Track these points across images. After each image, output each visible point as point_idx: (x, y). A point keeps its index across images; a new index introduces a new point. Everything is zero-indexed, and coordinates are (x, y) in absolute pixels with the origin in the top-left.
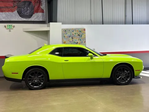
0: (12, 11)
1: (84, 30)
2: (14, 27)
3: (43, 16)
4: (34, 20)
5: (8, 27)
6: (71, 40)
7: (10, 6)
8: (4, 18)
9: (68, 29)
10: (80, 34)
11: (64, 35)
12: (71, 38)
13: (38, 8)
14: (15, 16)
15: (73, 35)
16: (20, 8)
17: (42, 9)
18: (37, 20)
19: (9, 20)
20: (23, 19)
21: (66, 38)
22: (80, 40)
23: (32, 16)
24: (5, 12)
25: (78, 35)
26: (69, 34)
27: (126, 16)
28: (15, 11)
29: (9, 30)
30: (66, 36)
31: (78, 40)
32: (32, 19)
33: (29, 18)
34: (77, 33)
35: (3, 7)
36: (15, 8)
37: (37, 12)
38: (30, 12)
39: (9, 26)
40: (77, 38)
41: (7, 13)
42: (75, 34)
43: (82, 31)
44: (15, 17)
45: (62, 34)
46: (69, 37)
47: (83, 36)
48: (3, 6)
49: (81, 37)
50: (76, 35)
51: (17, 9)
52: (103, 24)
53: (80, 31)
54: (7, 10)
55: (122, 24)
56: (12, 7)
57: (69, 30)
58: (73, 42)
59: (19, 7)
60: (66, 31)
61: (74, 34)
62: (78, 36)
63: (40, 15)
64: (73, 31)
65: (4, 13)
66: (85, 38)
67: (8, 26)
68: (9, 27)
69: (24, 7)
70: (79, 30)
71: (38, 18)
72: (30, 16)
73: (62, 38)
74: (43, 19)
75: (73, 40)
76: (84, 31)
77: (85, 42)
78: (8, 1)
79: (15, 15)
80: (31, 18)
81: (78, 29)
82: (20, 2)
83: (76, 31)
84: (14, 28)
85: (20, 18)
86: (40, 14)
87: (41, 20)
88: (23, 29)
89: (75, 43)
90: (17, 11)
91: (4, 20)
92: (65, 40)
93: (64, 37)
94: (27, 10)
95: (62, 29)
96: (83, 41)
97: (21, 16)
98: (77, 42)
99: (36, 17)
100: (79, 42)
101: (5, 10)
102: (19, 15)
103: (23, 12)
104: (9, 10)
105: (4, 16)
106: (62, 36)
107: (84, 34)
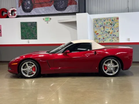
0: (50, 5)
1: (118, 18)
2: (50, 19)
4: (68, 12)
6: (103, 29)
7: (48, 1)
8: (43, 12)
10: (112, 23)
11: (95, 25)
15: (105, 24)
18: (70, 12)
19: (47, 14)
20: (58, 12)
22: (112, 29)
23: (66, 9)
25: (110, 24)
26: (100, 23)
28: (52, 5)
29: (46, 22)
30: (97, 25)
31: (111, 29)
36: (52, 2)
37: (71, 4)
38: (65, 5)
39: (47, 18)
40: (109, 28)
41: (46, 7)
42: (107, 23)
44: (52, 11)
46: (101, 26)
47: (116, 25)
48: (43, 2)
49: (114, 26)
50: (109, 24)
53: (113, 20)
56: (50, 2)
57: (100, 20)
58: (104, 31)
59: (55, 2)
60: (97, 20)
61: (106, 24)
64: (105, 21)
65: (43, 7)
66: (118, 27)
68: (46, 20)
69: (60, 1)
70: (112, 19)
71: (72, 10)
73: (94, 28)
75: (104, 30)
76: (118, 20)
77: (117, 31)
79: (52, 8)
81: (110, 18)
83: (108, 20)
84: (51, 20)
85: (56, 11)
86: (73, 6)
87: (74, 11)
88: (58, 20)
89: (107, 32)
90: (54, 5)
91: (43, 13)
92: (96, 30)
93: (95, 26)
94: (62, 3)
95: (94, 19)
96: (115, 30)
97: (57, 9)
98: (109, 32)
99: (69, 9)
100: (111, 31)
101: (44, 5)
102: (56, 9)
103: (58, 6)
104: (47, 4)
105: (44, 10)
106: (94, 26)
107: (117, 23)
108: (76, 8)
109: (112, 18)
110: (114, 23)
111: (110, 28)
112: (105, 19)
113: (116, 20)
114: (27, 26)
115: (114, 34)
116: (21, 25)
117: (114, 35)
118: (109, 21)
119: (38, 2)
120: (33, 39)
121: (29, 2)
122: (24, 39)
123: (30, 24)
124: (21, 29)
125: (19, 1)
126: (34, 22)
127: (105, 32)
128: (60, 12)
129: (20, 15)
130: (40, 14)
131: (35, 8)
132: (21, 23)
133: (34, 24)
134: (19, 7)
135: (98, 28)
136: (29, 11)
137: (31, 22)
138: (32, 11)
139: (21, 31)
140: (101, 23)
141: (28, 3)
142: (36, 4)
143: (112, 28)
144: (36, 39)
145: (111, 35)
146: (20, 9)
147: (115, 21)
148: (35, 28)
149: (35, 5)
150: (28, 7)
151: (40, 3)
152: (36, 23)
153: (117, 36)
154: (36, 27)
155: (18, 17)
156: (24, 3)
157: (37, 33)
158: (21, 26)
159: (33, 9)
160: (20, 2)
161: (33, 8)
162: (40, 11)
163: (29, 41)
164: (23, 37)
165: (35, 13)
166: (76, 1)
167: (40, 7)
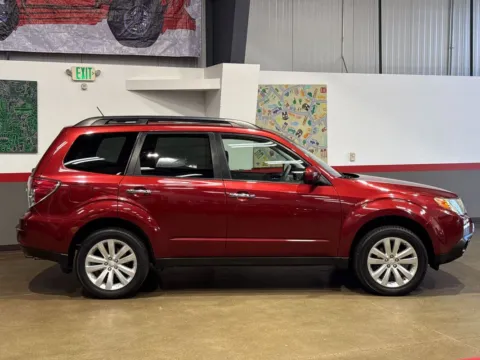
0: (92, 21)
1: (324, 90)
2: (97, 74)
3: (192, 40)
5: (78, 73)
6: (281, 122)
7: (86, 3)
8: (65, 44)
9: (271, 86)
10: (309, 104)
12: (279, 116)
13: (176, 13)
14: (100, 38)
15: (288, 105)
16: (117, 10)
17: (190, 18)
19: (81, 52)
20: (125, 48)
21: (266, 114)
22: (310, 123)
23: (157, 41)
24: (68, 22)
25: (304, 106)
26: (274, 102)
27: (449, 48)
28: (100, 20)
29: (80, 84)
30: (265, 107)
31: (304, 123)
32: (156, 50)
33: (145, 46)
34: (300, 101)
35: (59, 7)
36: (103, 10)
37: (173, 26)
38: (151, 26)
39: (83, 69)
40: (299, 118)
41: (76, 26)
42: (295, 102)
43: (315, 93)
44: (100, 41)
46: (275, 112)
47: (319, 111)
48: (62, 3)
49: (313, 112)
50: (298, 106)
51: (108, 15)
52: (381, 72)
53: (310, 94)
54: (75, 15)
55: (438, 74)
56: (93, 7)
57: (276, 89)
58: (286, 130)
59: (114, 9)
60: (264, 91)
61: (291, 103)
62: (304, 111)
63: (183, 37)
64: (287, 94)
65: (63, 25)
66: (324, 118)
67: (80, 70)
68: (80, 76)
69: (132, 10)
70: (308, 91)
71: (177, 45)
72: (151, 39)
74: (191, 49)
75: (286, 124)
76: (324, 94)
77: (323, 130)
79: (100, 34)
80: (151, 47)
81: (304, 86)
83: (297, 92)
84: (98, 79)
85: (118, 44)
86: (182, 34)
88: (128, 82)
89: (293, 131)
90: (109, 23)
91: (63, 50)
92: (260, 124)
93: (259, 111)
94: (141, 19)
96: (317, 126)
97: (119, 39)
98: (301, 131)
99: (167, 43)
100: (305, 128)
102: (115, 36)
103: (126, 26)
104: (81, 16)
105: (64, 35)
107: (322, 105)
108: (192, 43)
109: (309, 86)
110: (312, 102)
111: (302, 120)
112: (288, 90)
113: (319, 92)
115: (315, 137)
117: (313, 142)
118: (300, 96)
120: (17, 150)
123: (6, 89)
126: (24, 82)
127: (289, 130)
128: (132, 51)
130: (51, 51)
133: (27, 92)
135: (267, 118)
137: (13, 82)
138: (14, 34)
140: (277, 100)
142: (34, 10)
143: (309, 119)
144: (35, 150)
145: (304, 142)
147: (317, 98)
148: (29, 106)
149: (29, 10)
151: (51, 7)
152: (34, 85)
153: (321, 144)
154: (34, 101)
157: (36, 128)
159: (19, 28)
161: (17, 24)
162: (51, 37)
165: (28, 44)
166: (193, 17)
167: (50, 22)
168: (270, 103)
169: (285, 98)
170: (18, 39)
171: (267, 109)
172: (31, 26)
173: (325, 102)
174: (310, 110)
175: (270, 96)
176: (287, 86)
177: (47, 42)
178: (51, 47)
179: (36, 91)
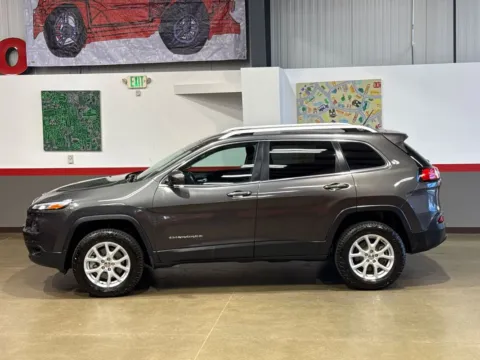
0: (146, 34)
1: (378, 84)
2: (149, 81)
3: (237, 41)
4: (209, 59)
5: (132, 81)
6: (328, 120)
7: (140, 19)
8: (123, 56)
9: (317, 84)
10: (360, 100)
11: (302, 104)
12: (326, 114)
13: (222, 19)
14: (153, 48)
15: (335, 102)
16: (168, 22)
17: (235, 23)
18: (217, 57)
19: (137, 62)
20: (176, 56)
21: (312, 113)
22: (361, 119)
23: (204, 47)
24: (126, 37)
25: (354, 103)
26: (320, 99)
28: (152, 32)
29: (134, 91)
30: (311, 105)
31: (354, 120)
33: (193, 53)
34: (350, 98)
35: (119, 24)
36: (153, 24)
37: (219, 30)
38: (198, 34)
39: (136, 78)
40: (349, 115)
41: (132, 40)
42: (343, 99)
43: (368, 88)
44: (153, 52)
45: (298, 101)
46: (321, 110)
47: (371, 107)
48: (121, 21)
49: (365, 108)
50: (347, 102)
51: (160, 27)
52: (455, 61)
53: (361, 90)
54: (132, 30)
56: (147, 22)
57: (321, 87)
59: (165, 21)
60: (309, 89)
61: (339, 101)
62: (354, 107)
63: (228, 41)
64: (335, 91)
65: (122, 40)
66: (379, 114)
67: (133, 79)
68: (134, 84)
69: (181, 21)
70: (358, 86)
71: (223, 50)
72: (199, 45)
73: (299, 114)
74: (236, 52)
75: (334, 121)
76: (378, 89)
77: (377, 128)
78: (134, 5)
79: (153, 45)
80: (199, 53)
81: (354, 82)
82: (168, 4)
83: (346, 89)
84: (150, 85)
85: (169, 52)
86: (228, 38)
87: (231, 57)
88: (176, 87)
90: (160, 34)
91: (122, 61)
93: (304, 109)
94: (190, 28)
95: (298, 85)
96: (370, 123)
97: (169, 48)
99: (214, 47)
101: (126, 31)
102: (167, 46)
103: (176, 36)
104: (138, 30)
105: (124, 49)
106: (298, 108)
107: (375, 101)
108: (237, 46)
109: (360, 82)
110: (365, 97)
111: (353, 116)
112: (336, 87)
113: (372, 88)
114: (65, 104)
116: (43, 100)
118: (349, 92)
119: (104, 21)
120: (85, 149)
121: (71, 22)
122: (54, 150)
123: (76, 97)
124: (44, 115)
125: (34, 15)
126: (89, 92)
128: (180, 58)
129: (38, 64)
130: (112, 63)
131: (95, 40)
132: (43, 92)
133: (92, 99)
134: (35, 35)
135: (313, 116)
136: (73, 51)
137: (81, 92)
138: (83, 51)
139: (44, 122)
140: (324, 97)
141: (67, 23)
142: (98, 29)
143: (359, 116)
144: (99, 149)
146: (40, 42)
147: (369, 93)
148: (94, 112)
149: (94, 30)
150: (69, 39)
151: (112, 25)
152: (97, 93)
154: (98, 108)
155: (30, 71)
156: (53, 23)
157: (100, 131)
158: (43, 104)
159: (88, 46)
160: (38, 21)
161: (85, 43)
162: (112, 51)
163: (71, 158)
164: (51, 144)
165: (95, 58)
166: (238, 21)
167: (111, 39)
168: (316, 101)
169: (332, 95)
170: (86, 56)
171: (312, 107)
172: (96, 43)
173: (380, 97)
174: (361, 106)
175: (316, 93)
176: (334, 82)
177: (109, 56)
178: (112, 60)
179: (99, 99)
